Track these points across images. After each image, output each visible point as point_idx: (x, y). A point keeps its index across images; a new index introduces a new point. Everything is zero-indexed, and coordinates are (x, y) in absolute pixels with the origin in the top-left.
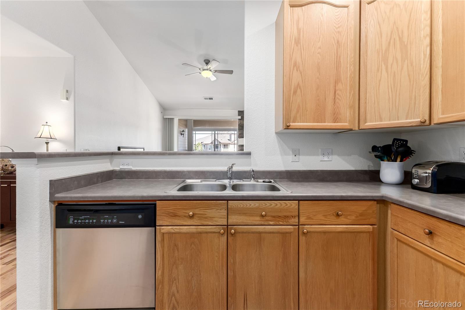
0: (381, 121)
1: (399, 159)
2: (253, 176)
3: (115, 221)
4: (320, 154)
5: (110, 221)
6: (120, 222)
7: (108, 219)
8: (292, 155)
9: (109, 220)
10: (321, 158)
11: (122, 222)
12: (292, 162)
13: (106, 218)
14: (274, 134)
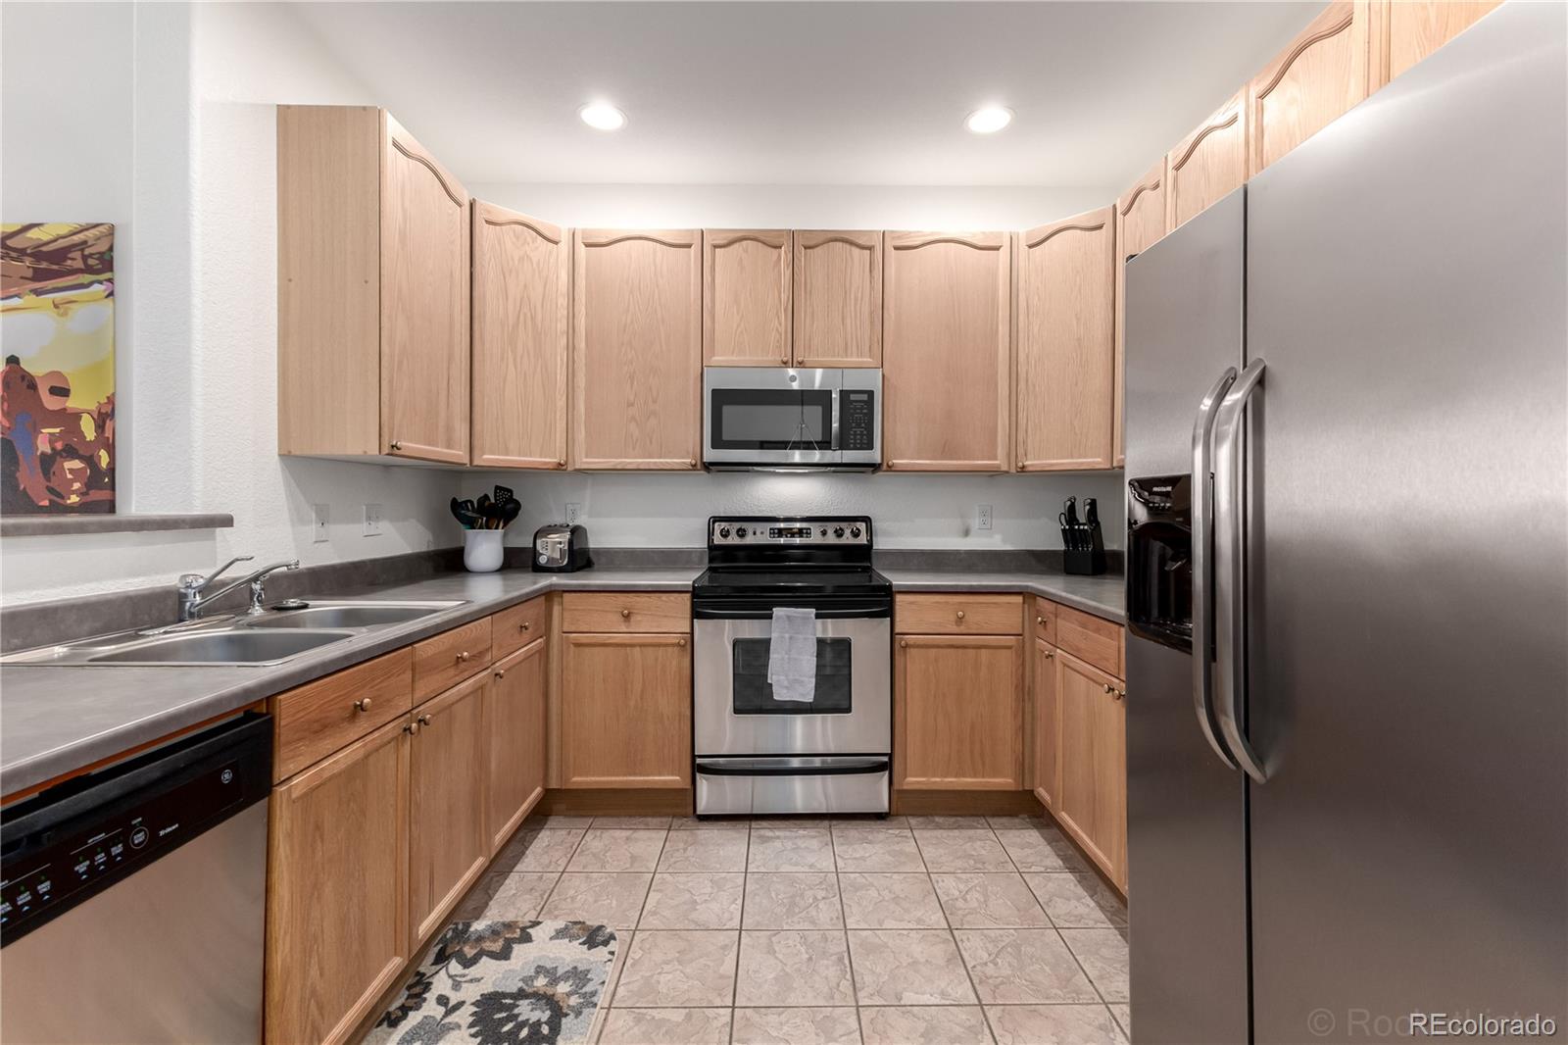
0: (507, 455)
1: (501, 525)
2: (260, 595)
3: (139, 838)
4: (364, 518)
5: (117, 850)
6: (162, 833)
7: (105, 847)
8: (316, 523)
9: (113, 849)
10: (363, 528)
11: (169, 830)
12: (316, 542)
13: (97, 845)
14: (277, 457)
